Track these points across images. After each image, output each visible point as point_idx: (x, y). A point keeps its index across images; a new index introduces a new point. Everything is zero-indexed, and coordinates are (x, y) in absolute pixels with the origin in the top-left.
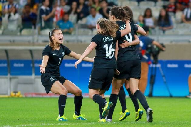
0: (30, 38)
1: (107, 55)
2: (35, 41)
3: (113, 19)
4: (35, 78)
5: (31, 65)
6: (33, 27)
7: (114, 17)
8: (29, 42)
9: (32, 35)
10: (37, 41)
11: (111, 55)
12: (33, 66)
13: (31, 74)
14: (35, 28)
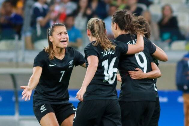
0: (12, 55)
1: (106, 78)
2: (20, 59)
3: (116, 29)
4: (20, 120)
5: (14, 99)
6: (17, 37)
7: (118, 27)
8: (11, 60)
9: (16, 49)
10: (24, 59)
11: (112, 79)
12: (17, 101)
13: (13, 114)
14: (20, 38)
